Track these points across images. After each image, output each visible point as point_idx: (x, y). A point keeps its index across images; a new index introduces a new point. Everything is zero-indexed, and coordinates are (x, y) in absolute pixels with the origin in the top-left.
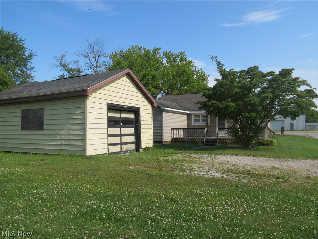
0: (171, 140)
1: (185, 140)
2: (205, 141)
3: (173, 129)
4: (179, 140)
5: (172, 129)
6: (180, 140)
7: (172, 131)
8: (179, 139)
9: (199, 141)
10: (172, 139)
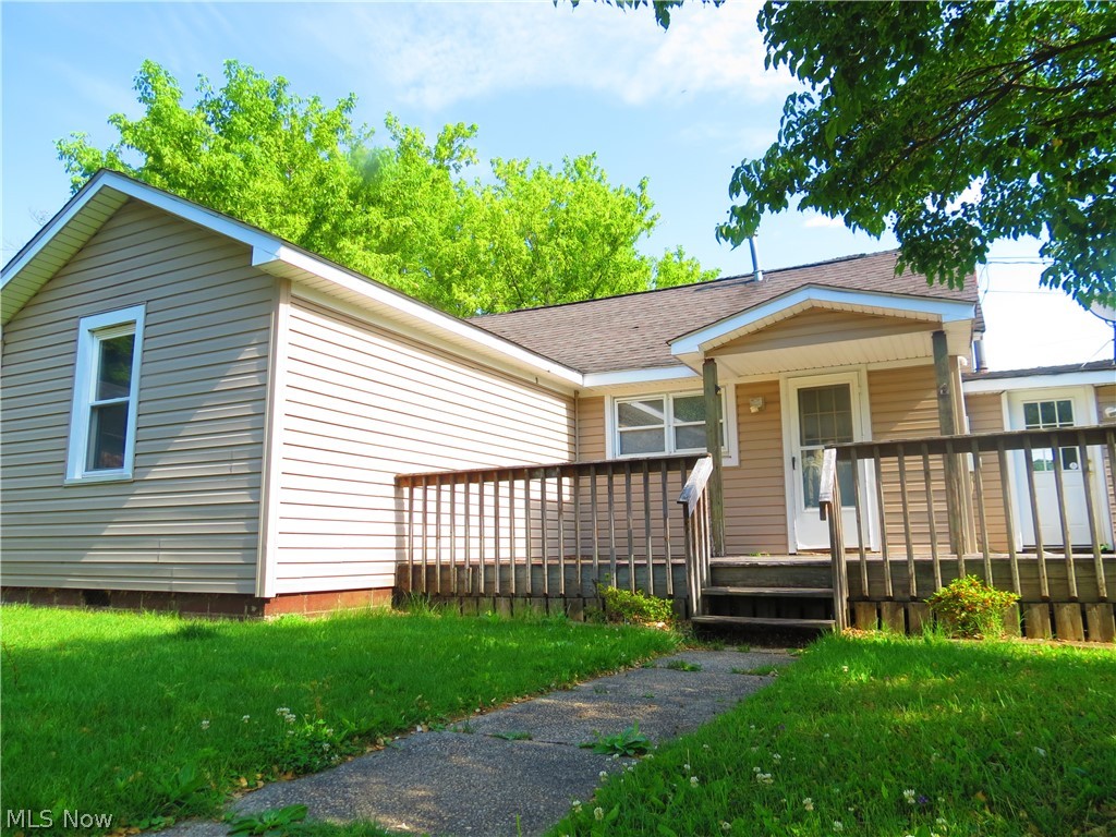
0: (390, 581)
1: (504, 582)
2: (696, 593)
3: (413, 481)
4: (454, 579)
5: (401, 481)
6: (468, 587)
7: (398, 497)
8: (453, 570)
9: (641, 587)
10: (401, 570)
